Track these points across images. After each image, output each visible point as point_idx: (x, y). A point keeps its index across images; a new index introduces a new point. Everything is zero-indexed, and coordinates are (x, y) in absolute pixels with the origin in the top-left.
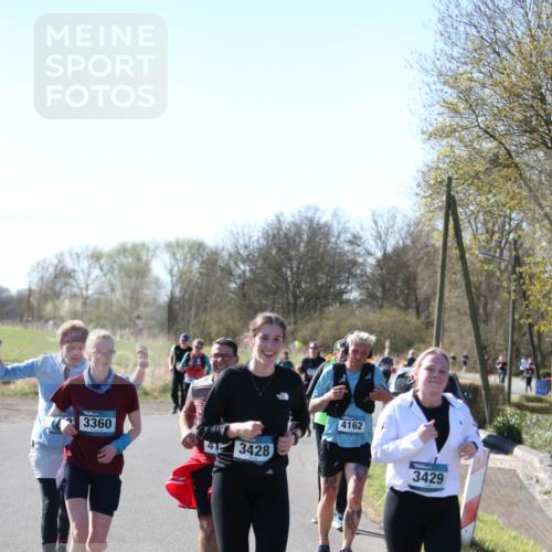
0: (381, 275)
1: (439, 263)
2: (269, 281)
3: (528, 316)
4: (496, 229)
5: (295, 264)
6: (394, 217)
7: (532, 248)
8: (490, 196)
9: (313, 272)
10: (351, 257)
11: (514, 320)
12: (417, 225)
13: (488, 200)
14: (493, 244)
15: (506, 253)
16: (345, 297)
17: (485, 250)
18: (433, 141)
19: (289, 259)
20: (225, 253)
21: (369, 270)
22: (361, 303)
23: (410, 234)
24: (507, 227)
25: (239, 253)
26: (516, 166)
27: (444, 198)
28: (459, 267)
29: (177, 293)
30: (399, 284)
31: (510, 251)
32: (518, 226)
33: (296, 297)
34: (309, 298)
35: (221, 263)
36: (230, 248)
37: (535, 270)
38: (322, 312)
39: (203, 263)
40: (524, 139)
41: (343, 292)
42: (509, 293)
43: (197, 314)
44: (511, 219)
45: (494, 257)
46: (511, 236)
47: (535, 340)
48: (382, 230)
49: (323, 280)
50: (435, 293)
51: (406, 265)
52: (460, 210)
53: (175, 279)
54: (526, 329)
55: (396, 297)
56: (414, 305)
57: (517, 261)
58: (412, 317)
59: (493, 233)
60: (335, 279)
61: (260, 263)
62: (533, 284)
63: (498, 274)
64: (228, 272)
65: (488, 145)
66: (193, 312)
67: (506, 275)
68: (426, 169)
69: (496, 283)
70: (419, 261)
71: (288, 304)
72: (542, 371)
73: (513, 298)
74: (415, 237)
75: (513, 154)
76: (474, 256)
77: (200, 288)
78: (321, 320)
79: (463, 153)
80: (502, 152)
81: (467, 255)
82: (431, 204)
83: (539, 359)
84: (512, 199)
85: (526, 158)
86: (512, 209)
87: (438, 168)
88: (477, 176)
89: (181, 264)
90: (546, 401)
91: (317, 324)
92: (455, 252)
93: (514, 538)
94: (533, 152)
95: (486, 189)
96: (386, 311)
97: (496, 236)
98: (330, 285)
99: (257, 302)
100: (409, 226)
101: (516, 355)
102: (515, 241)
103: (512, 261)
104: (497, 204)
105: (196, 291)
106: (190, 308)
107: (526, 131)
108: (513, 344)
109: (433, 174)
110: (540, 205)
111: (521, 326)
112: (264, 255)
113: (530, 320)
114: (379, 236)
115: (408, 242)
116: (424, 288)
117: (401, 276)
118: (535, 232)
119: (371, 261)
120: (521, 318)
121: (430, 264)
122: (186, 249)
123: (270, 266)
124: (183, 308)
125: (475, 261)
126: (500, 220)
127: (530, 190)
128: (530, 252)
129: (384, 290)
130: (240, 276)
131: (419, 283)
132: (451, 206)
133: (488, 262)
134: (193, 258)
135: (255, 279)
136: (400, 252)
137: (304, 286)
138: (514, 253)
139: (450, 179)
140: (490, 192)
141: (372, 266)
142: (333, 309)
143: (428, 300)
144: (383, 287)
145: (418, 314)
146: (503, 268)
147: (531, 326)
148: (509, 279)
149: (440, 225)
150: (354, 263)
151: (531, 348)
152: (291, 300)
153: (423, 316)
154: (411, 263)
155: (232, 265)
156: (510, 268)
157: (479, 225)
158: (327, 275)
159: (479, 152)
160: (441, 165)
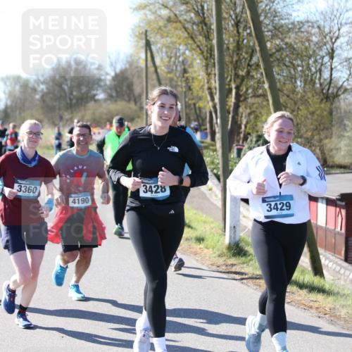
0: (115, 85)
1: (144, 75)
2: (56, 92)
3: (193, 99)
4: (172, 55)
5: (69, 82)
6: (119, 54)
7: (192, 63)
8: (168, 38)
9: (79, 86)
10: (98, 76)
11: (185, 102)
12: (131, 57)
13: (167, 41)
14: (172, 63)
15: (179, 68)
16: (97, 97)
17: (168, 66)
18: (136, 12)
19: (66, 80)
20: (32, 81)
21: (108, 83)
22: (105, 100)
23: (128, 62)
24: (178, 54)
25: (39, 80)
26: (180, 22)
27: (144, 41)
28: (154, 77)
29: (9, 103)
30: (124, 88)
31: (181, 66)
32: (184, 53)
33: (71, 100)
34: (78, 99)
35: (30, 85)
36: (34, 77)
37: (194, 75)
38: (85, 106)
39: (21, 86)
40: (183, 7)
41: (95, 95)
42: (182, 88)
43: (20, 113)
44: (179, 50)
45: (172, 70)
46: (181, 59)
47: (198, 111)
48: (114, 62)
49: (84, 89)
50: (143, 91)
51: (127, 79)
52: (153, 47)
53: (7, 96)
54: (192, 106)
55: (123, 96)
56: (133, 99)
57: (185, 71)
58: (132, 105)
59: (171, 58)
60: (91, 89)
61: (51, 84)
62: (193, 82)
63: (175, 78)
64: (35, 90)
65: (165, 12)
66: (18, 112)
67: (180, 79)
68: (133, 27)
69: (174, 83)
70: (133, 76)
71: (67, 104)
72: (203, 128)
73: (184, 90)
74: (131, 64)
75: (178, 16)
76: (162, 70)
77: (21, 99)
78: (85, 110)
79: (152, 17)
80: (172, 15)
81: (159, 70)
82: (137, 45)
83: (200, 121)
84: (180, 39)
85: (185, 17)
86: (180, 44)
87: (139, 26)
88: (160, 28)
89: (9, 88)
90: (206, 143)
91: (83, 113)
92: (152, 69)
93: (195, 214)
94: (188, 14)
95: (165, 34)
96: (119, 103)
97: (173, 59)
98: (88, 92)
99: (50, 104)
100: (127, 57)
101: (189, 121)
102: (183, 61)
103: (182, 71)
104: (172, 43)
105: (19, 101)
106: (16, 111)
107: (183, 4)
108: (186, 114)
109: (137, 30)
110: (194, 40)
111: (190, 105)
112: (53, 79)
113: (193, 101)
114: (112, 65)
115: (127, 66)
116: (137, 89)
117: (125, 84)
118: (193, 55)
119: (109, 78)
120: (189, 100)
121: (139, 77)
122: (11, 80)
123: (56, 85)
124: (12, 111)
125: (162, 73)
126: (174, 51)
127: (188, 33)
128: (191, 66)
129: (117, 92)
130: (40, 92)
131: (135, 87)
132: (148, 45)
133: (169, 72)
134: (16, 84)
135: (49, 92)
136: (123, 72)
137: (75, 93)
138: (183, 67)
139: (146, 31)
140: (167, 36)
141: (110, 81)
142: (91, 104)
143: (140, 96)
144: (116, 91)
145: (136, 103)
146: (178, 75)
147: (195, 104)
148: (181, 81)
149: (143, 56)
150: (100, 80)
151: (195, 116)
152: (69, 101)
153: (138, 104)
154: (130, 77)
155: (36, 86)
156: (181, 75)
157: (164, 54)
158: (86, 86)
159: (160, 16)
160: (141, 25)
